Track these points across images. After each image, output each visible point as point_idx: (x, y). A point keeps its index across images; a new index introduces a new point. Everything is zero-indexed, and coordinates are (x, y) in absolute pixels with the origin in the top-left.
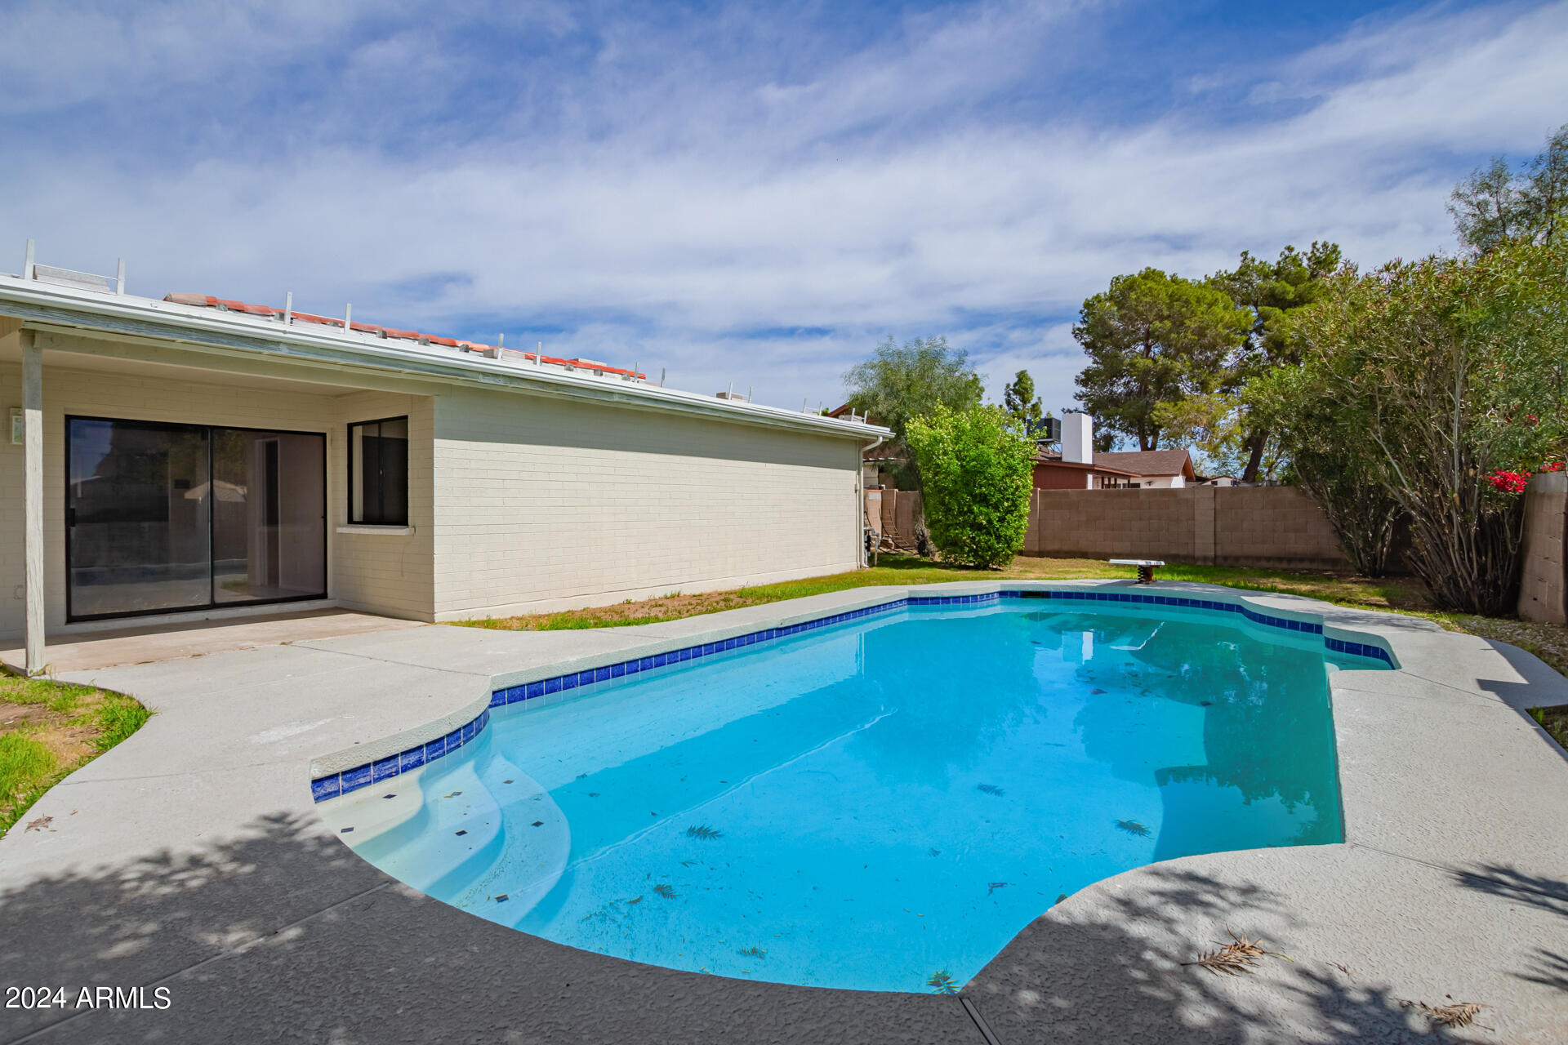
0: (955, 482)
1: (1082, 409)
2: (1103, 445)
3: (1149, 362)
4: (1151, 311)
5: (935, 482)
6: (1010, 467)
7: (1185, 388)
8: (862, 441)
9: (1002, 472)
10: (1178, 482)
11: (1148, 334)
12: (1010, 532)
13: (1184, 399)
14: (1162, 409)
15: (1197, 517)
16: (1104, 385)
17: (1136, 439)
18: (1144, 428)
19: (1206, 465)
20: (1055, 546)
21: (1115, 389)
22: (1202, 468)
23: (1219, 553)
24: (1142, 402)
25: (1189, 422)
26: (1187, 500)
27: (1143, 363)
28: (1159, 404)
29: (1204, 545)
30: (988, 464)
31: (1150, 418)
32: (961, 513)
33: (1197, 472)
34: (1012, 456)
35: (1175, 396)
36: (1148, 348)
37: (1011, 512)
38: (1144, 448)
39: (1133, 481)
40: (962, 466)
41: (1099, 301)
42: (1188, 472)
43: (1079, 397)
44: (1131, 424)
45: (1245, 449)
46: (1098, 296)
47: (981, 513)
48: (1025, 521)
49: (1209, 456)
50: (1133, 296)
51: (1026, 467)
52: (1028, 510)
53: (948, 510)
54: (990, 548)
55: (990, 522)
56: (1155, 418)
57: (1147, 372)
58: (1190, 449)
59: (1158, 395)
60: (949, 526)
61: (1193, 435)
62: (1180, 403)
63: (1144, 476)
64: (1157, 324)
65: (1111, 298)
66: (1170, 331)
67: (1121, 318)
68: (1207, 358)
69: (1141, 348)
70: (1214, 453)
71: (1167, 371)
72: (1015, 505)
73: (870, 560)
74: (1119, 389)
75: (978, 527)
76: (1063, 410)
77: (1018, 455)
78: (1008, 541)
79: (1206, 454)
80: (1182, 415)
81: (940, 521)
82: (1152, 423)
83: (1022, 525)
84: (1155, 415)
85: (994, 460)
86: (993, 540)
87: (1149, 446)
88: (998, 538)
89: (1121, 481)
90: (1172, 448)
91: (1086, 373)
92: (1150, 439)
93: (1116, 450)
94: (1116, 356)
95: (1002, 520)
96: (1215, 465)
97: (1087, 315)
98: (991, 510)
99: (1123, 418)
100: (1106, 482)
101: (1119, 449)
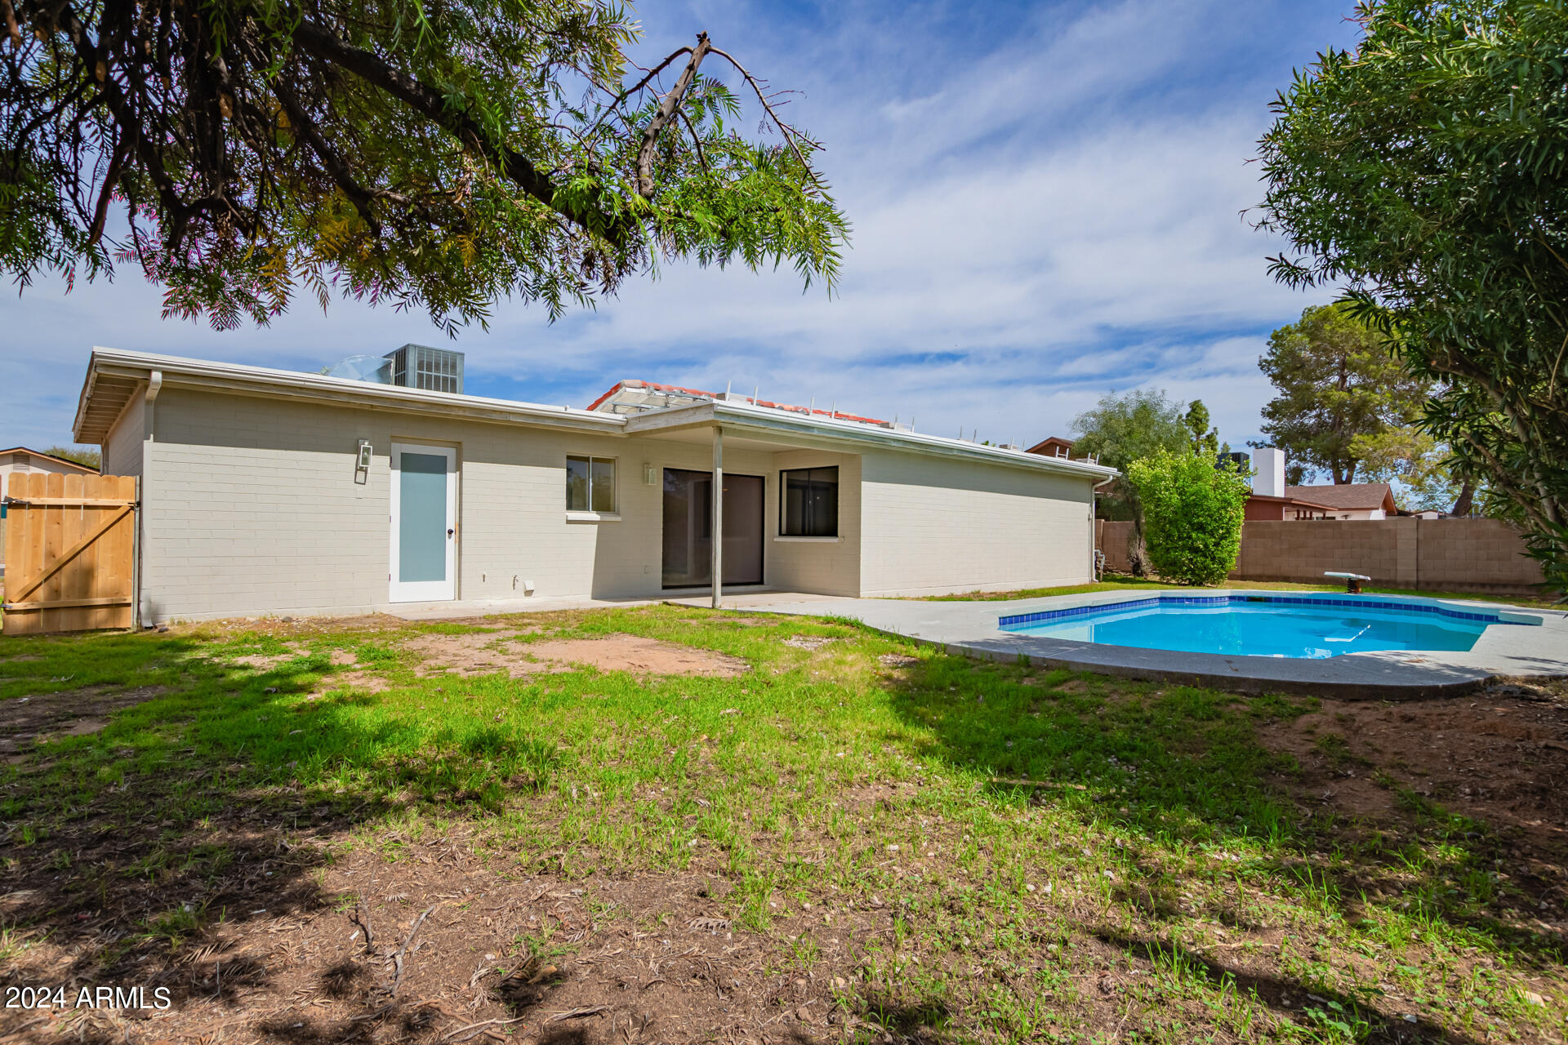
0: (1175, 513)
1: (1269, 442)
2: (1294, 477)
3: (1344, 394)
4: (1347, 342)
5: (1157, 513)
6: (1225, 501)
7: (1386, 419)
8: (1094, 480)
9: (1218, 505)
10: (1378, 515)
11: (1344, 365)
12: (1225, 555)
13: (1384, 432)
14: (1360, 442)
15: (1399, 546)
16: (1294, 417)
17: (1329, 472)
18: (1339, 460)
19: (1410, 500)
20: (1259, 571)
21: (1306, 421)
22: (1405, 501)
23: (1421, 578)
24: (1337, 435)
25: (1391, 454)
26: (1389, 531)
27: (1337, 395)
28: (1356, 437)
29: (1406, 569)
30: (1205, 497)
31: (1347, 451)
32: (1180, 538)
33: (1399, 506)
34: (1226, 491)
35: (1375, 427)
36: (1343, 378)
37: (1225, 538)
38: (1339, 481)
39: (1328, 514)
40: (1182, 500)
41: (1290, 333)
42: (1388, 505)
43: (1265, 430)
44: (1324, 457)
45: (1456, 482)
46: (1287, 328)
47: (1198, 538)
48: (1237, 546)
49: (1413, 490)
50: (1327, 327)
51: (1238, 500)
52: (1240, 537)
53: (1168, 536)
54: (1205, 568)
55: (1206, 546)
56: (1352, 451)
57: (1342, 404)
58: (1391, 482)
59: (1355, 426)
60: (1168, 549)
61: (1394, 467)
62: (1380, 436)
63: (1340, 510)
64: (1355, 356)
65: (1302, 329)
66: (1369, 362)
67: (1313, 350)
68: (1411, 387)
69: (1335, 379)
70: (1419, 486)
71: (1364, 403)
72: (1228, 532)
73: (1098, 576)
74: (1310, 421)
75: (1196, 550)
76: (1248, 443)
77: (1232, 491)
78: (1222, 562)
79: (1410, 487)
80: (1382, 448)
81: (1160, 545)
82: (1349, 456)
83: (1233, 549)
84: (1351, 448)
85: (1211, 494)
86: (1208, 561)
87: (1344, 479)
88: (1213, 559)
89: (1316, 515)
90: (1371, 481)
91: (1273, 405)
92: (1345, 473)
93: (1305, 483)
94: (1308, 388)
95: (1217, 544)
96: (1421, 498)
97: (1275, 346)
98: (1207, 536)
99: (1314, 450)
100: (1302, 515)
101: (1310, 482)
